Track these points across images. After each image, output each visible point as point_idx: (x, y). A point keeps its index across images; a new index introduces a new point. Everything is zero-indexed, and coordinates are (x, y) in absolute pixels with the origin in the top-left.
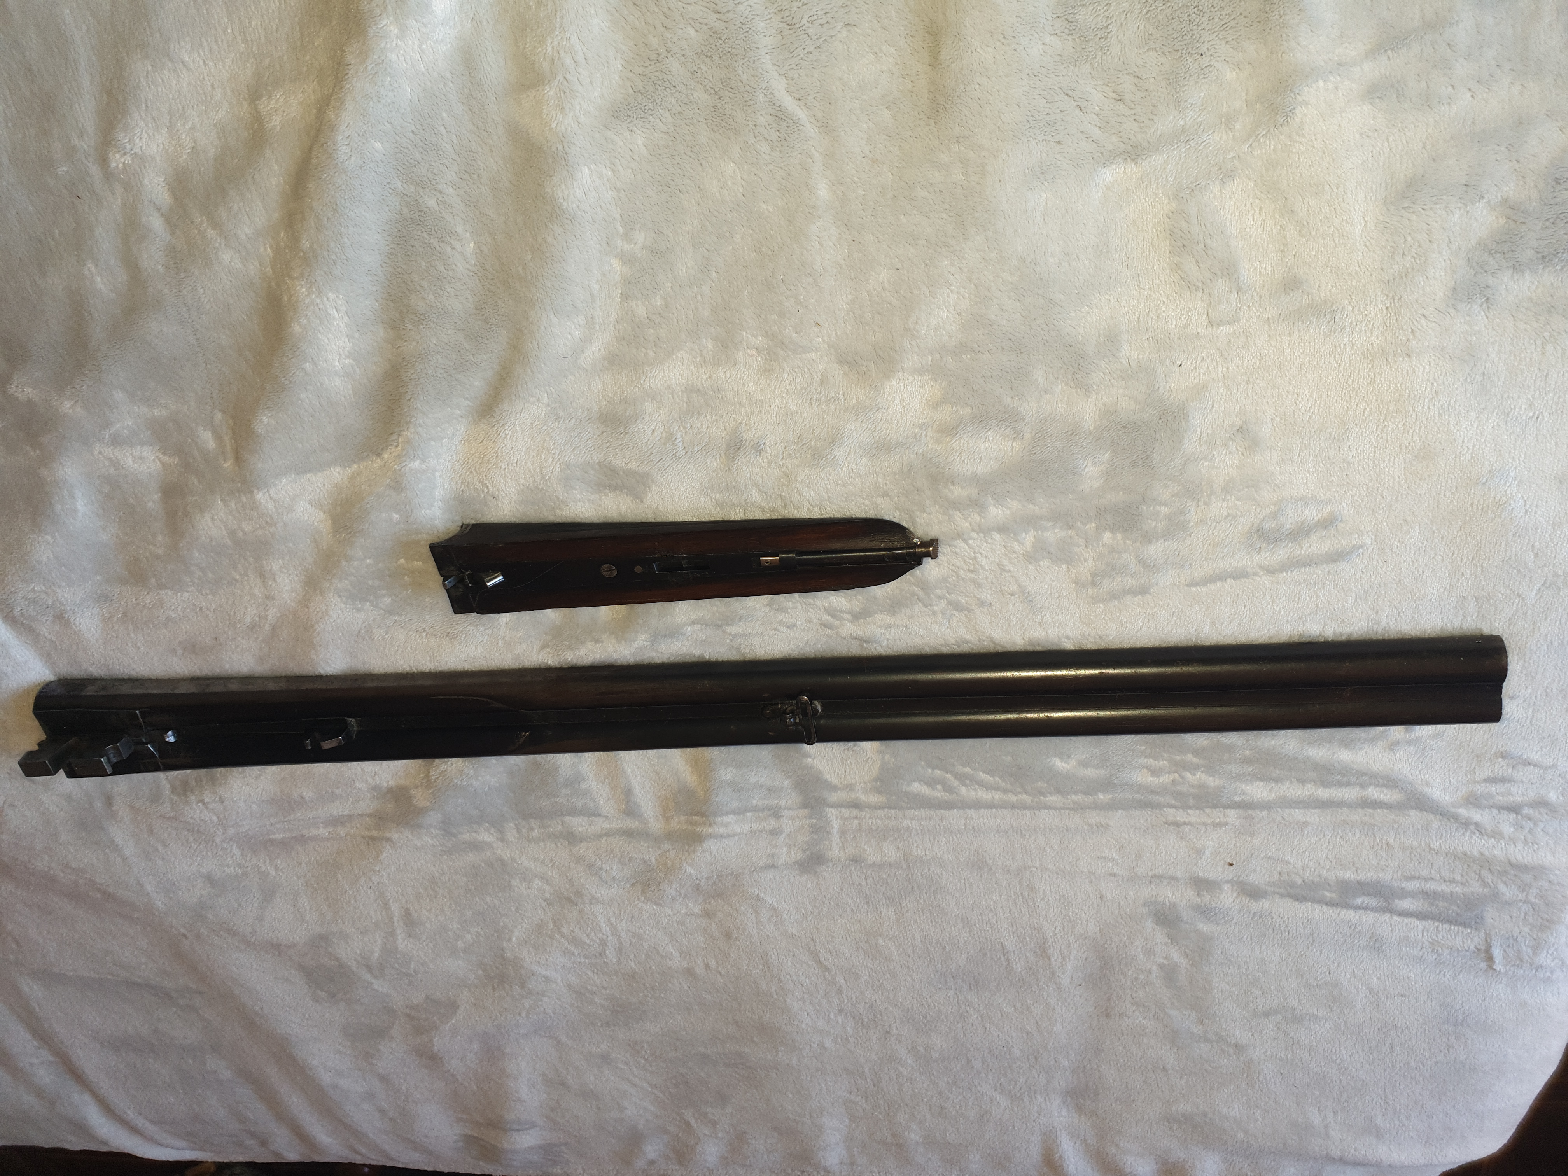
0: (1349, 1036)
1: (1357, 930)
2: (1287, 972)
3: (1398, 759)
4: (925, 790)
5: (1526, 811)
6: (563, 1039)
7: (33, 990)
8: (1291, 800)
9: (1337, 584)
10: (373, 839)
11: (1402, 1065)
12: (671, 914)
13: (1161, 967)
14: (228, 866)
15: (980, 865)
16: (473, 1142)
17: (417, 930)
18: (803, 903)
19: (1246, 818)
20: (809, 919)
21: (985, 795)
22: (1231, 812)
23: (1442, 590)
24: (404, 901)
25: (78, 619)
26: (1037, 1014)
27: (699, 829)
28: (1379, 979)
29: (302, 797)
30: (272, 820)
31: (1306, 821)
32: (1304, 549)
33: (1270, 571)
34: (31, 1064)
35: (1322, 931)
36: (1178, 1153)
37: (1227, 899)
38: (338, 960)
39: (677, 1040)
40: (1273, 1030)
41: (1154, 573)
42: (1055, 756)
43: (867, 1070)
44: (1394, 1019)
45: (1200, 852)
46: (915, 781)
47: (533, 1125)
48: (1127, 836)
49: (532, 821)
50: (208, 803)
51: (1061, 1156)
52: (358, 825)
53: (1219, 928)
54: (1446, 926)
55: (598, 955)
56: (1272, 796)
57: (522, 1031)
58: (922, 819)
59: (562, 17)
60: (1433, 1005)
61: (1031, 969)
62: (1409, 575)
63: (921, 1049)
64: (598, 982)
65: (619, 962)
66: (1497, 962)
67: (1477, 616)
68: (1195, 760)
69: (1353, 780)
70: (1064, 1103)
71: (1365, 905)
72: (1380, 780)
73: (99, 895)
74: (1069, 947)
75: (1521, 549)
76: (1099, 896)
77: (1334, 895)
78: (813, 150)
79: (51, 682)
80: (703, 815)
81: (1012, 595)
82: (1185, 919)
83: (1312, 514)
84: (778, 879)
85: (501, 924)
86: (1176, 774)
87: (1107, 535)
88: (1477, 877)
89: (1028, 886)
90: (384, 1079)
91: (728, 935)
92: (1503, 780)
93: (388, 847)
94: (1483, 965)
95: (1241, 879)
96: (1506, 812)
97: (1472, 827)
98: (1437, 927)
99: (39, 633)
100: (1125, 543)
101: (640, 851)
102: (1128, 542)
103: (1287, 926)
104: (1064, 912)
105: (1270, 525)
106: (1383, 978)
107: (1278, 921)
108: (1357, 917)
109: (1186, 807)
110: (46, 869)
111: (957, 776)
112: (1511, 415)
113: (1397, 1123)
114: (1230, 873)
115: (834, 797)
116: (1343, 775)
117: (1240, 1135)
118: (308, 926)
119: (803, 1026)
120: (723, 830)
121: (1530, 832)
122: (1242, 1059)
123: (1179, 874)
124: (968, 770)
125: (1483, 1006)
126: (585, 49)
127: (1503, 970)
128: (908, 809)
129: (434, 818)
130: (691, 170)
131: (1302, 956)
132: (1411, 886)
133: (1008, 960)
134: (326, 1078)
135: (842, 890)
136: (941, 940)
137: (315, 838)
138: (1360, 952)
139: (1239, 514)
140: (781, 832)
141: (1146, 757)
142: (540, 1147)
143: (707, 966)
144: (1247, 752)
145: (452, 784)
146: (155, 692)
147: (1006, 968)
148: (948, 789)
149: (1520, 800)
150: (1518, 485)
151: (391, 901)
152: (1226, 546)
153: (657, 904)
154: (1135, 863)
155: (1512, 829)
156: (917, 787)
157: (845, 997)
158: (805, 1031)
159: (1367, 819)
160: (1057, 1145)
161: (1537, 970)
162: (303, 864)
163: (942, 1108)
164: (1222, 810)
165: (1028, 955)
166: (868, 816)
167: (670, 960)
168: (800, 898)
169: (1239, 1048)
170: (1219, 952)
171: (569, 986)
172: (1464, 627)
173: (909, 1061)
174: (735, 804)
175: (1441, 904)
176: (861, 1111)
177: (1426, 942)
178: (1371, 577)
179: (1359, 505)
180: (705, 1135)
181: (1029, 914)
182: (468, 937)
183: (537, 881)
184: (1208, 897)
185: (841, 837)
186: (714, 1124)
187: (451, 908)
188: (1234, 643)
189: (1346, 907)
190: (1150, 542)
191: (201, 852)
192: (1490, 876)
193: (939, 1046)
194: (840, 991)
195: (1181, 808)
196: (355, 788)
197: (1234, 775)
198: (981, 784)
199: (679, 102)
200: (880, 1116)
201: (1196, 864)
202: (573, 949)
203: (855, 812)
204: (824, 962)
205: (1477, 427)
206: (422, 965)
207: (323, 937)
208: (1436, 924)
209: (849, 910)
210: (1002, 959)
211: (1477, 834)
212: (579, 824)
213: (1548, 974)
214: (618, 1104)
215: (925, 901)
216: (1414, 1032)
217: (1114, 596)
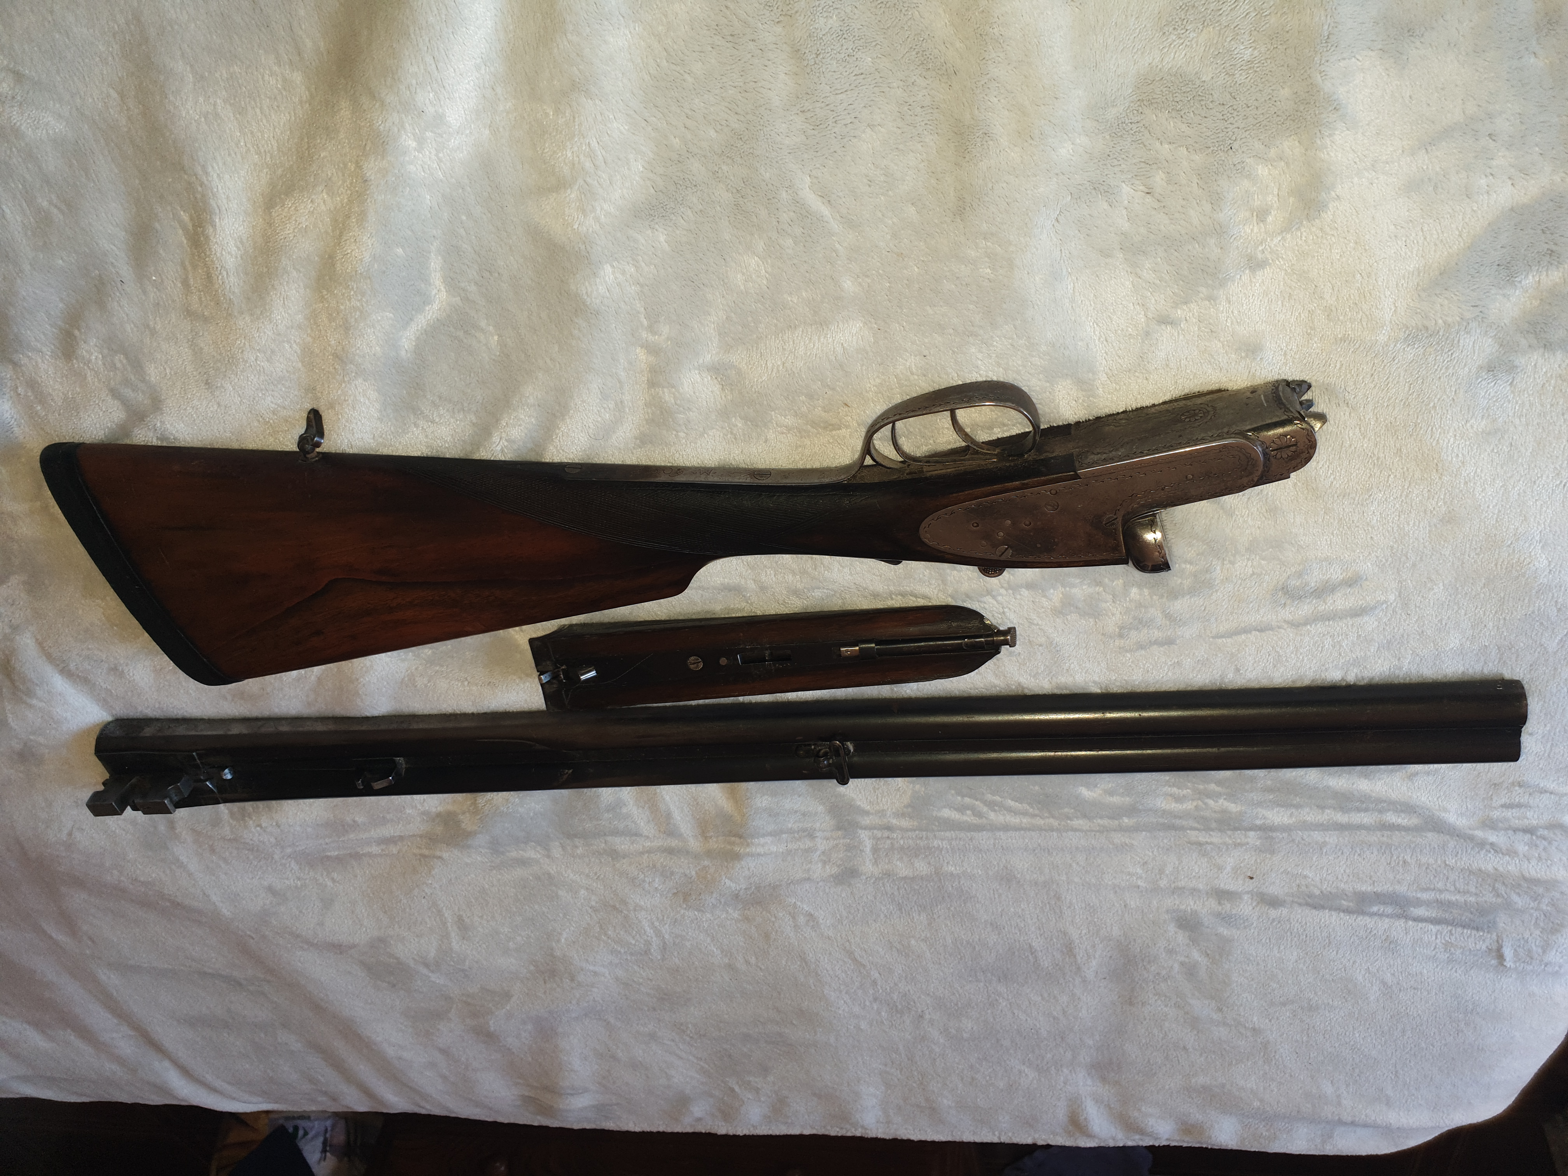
0: (1363, 1022)
1: (1372, 934)
2: (1305, 968)
3: (1416, 788)
4: (955, 815)
5: (1541, 832)
6: (612, 1021)
7: (110, 979)
8: (1311, 823)
9: (1360, 636)
10: (424, 856)
11: (1412, 1046)
12: (712, 918)
13: (1182, 964)
14: (287, 879)
15: (1008, 878)
16: (528, 1101)
17: (470, 933)
18: (838, 910)
19: (1266, 838)
20: (844, 923)
21: (1015, 820)
22: (1251, 834)
23: (1464, 640)
24: (457, 908)
25: (131, 670)
26: (1064, 1003)
27: (737, 849)
28: (1393, 975)
29: (354, 821)
30: (327, 840)
31: (1325, 841)
32: (1329, 604)
33: (1295, 625)
34: (113, 1039)
35: (1339, 934)
36: (1196, 1116)
37: (1246, 908)
38: (397, 959)
39: (721, 1022)
40: (1289, 1017)
41: (1180, 627)
42: (1082, 786)
43: (901, 1047)
44: (1407, 1008)
45: (1220, 868)
46: (945, 807)
47: (586, 1090)
48: (1151, 854)
49: (576, 841)
50: (266, 827)
51: (1086, 1119)
52: (409, 843)
53: (1238, 932)
54: (1459, 930)
55: (643, 953)
56: (1291, 821)
57: (573, 1015)
58: (952, 839)
59: (580, 124)
60: (1444, 996)
61: (1057, 965)
62: (1432, 627)
63: (953, 1031)
64: (644, 974)
65: (663, 959)
66: (1508, 959)
67: (1499, 662)
68: (1218, 789)
69: (1372, 806)
70: (1089, 1074)
71: (1381, 912)
72: (1398, 807)
73: (168, 904)
74: (1094, 947)
75: (1544, 604)
76: (1123, 904)
77: (1351, 904)
78: (837, 246)
79: (109, 723)
80: (740, 837)
81: (1041, 645)
82: (1206, 924)
83: (1336, 574)
84: (814, 890)
85: (551, 928)
86: (1199, 801)
87: (1134, 591)
88: (1491, 889)
89: (1055, 896)
90: (444, 1052)
91: (767, 936)
92: (1519, 806)
93: (440, 864)
94: (1494, 962)
95: (1260, 890)
96: (1521, 834)
97: (1488, 847)
98: (1451, 931)
99: (95, 684)
100: (1151, 598)
101: (680, 867)
102: (1154, 597)
103: (1304, 930)
104: (1090, 918)
105: (1294, 583)
106: (1396, 974)
107: (1296, 926)
108: (1373, 922)
109: (1208, 829)
110: (117, 882)
111: (986, 803)
112: (1537, 482)
113: (1406, 1093)
114: (1250, 885)
115: (866, 821)
116: (1363, 802)
117: (1256, 1104)
118: (366, 930)
119: (840, 1012)
120: (760, 850)
121: (1545, 849)
122: (1259, 1040)
123: (1201, 886)
124: (997, 798)
125: (1493, 997)
126: (604, 153)
127: (1513, 966)
128: (939, 831)
129: (481, 840)
130: (715, 266)
131: (1319, 955)
132: (1425, 896)
133: (1036, 957)
134: (391, 1052)
135: (875, 898)
136: (971, 940)
137: (370, 855)
138: (1376, 952)
139: (1264, 572)
140: (816, 850)
141: (1170, 786)
142: (594, 1106)
143: (747, 962)
144: (1269, 782)
145: (498, 811)
146: (209, 733)
147: (1034, 964)
148: (979, 814)
149: (1535, 822)
150: (1543, 547)
151: (444, 908)
152: (1251, 602)
153: (699, 911)
154: (1158, 877)
155: (1527, 848)
156: (946, 813)
157: (879, 988)
158: (842, 1016)
159: (1385, 839)
160: (1082, 1110)
161: (1546, 966)
162: (359, 876)
163: (973, 1079)
164: (1244, 832)
165: (1054, 953)
166: (900, 836)
167: (712, 956)
168: (835, 905)
169: (1255, 1031)
170: (1239, 952)
171: (617, 979)
172: (1486, 671)
173: (941, 1041)
174: (771, 828)
175: (1454, 911)
176: (896, 1080)
177: (1439, 944)
178: (1394, 628)
179: (1384, 564)
180: (749, 1099)
181: (1056, 919)
182: (519, 938)
183: (583, 892)
184: (1229, 905)
185: (873, 854)
186: (757, 1090)
187: (502, 915)
188: (1257, 686)
189: (1362, 914)
190: (1176, 598)
191: (261, 867)
192: (1503, 888)
193: (970, 1028)
194: (874, 983)
195: (1204, 830)
196: (405, 814)
197: (1255, 802)
198: (1010, 810)
199: (700, 200)
200: (914, 1085)
201: (1217, 878)
202: (619, 949)
203: (886, 833)
204: (858, 958)
205: (1503, 495)
206: (477, 962)
207: (381, 940)
208: (1450, 928)
209: (882, 916)
210: (1030, 957)
211: (1492, 852)
212: (622, 844)
213: (1557, 968)
214: (666, 1073)
215: (955, 908)
216: (1425, 1019)
217: (1141, 646)
